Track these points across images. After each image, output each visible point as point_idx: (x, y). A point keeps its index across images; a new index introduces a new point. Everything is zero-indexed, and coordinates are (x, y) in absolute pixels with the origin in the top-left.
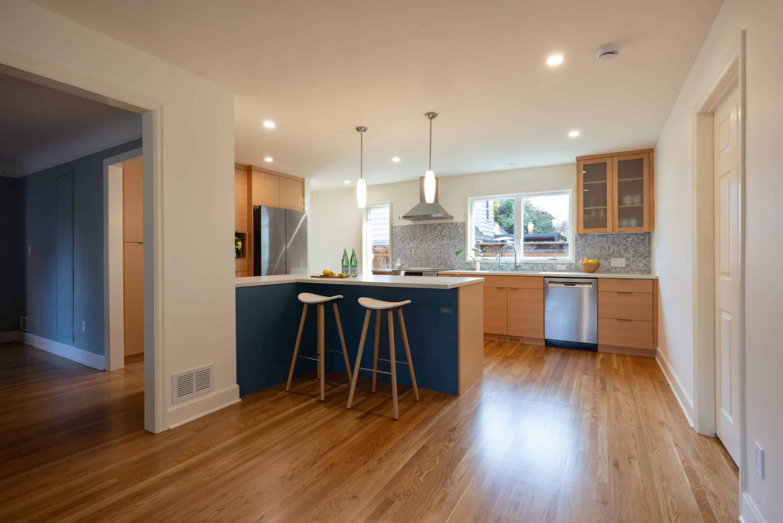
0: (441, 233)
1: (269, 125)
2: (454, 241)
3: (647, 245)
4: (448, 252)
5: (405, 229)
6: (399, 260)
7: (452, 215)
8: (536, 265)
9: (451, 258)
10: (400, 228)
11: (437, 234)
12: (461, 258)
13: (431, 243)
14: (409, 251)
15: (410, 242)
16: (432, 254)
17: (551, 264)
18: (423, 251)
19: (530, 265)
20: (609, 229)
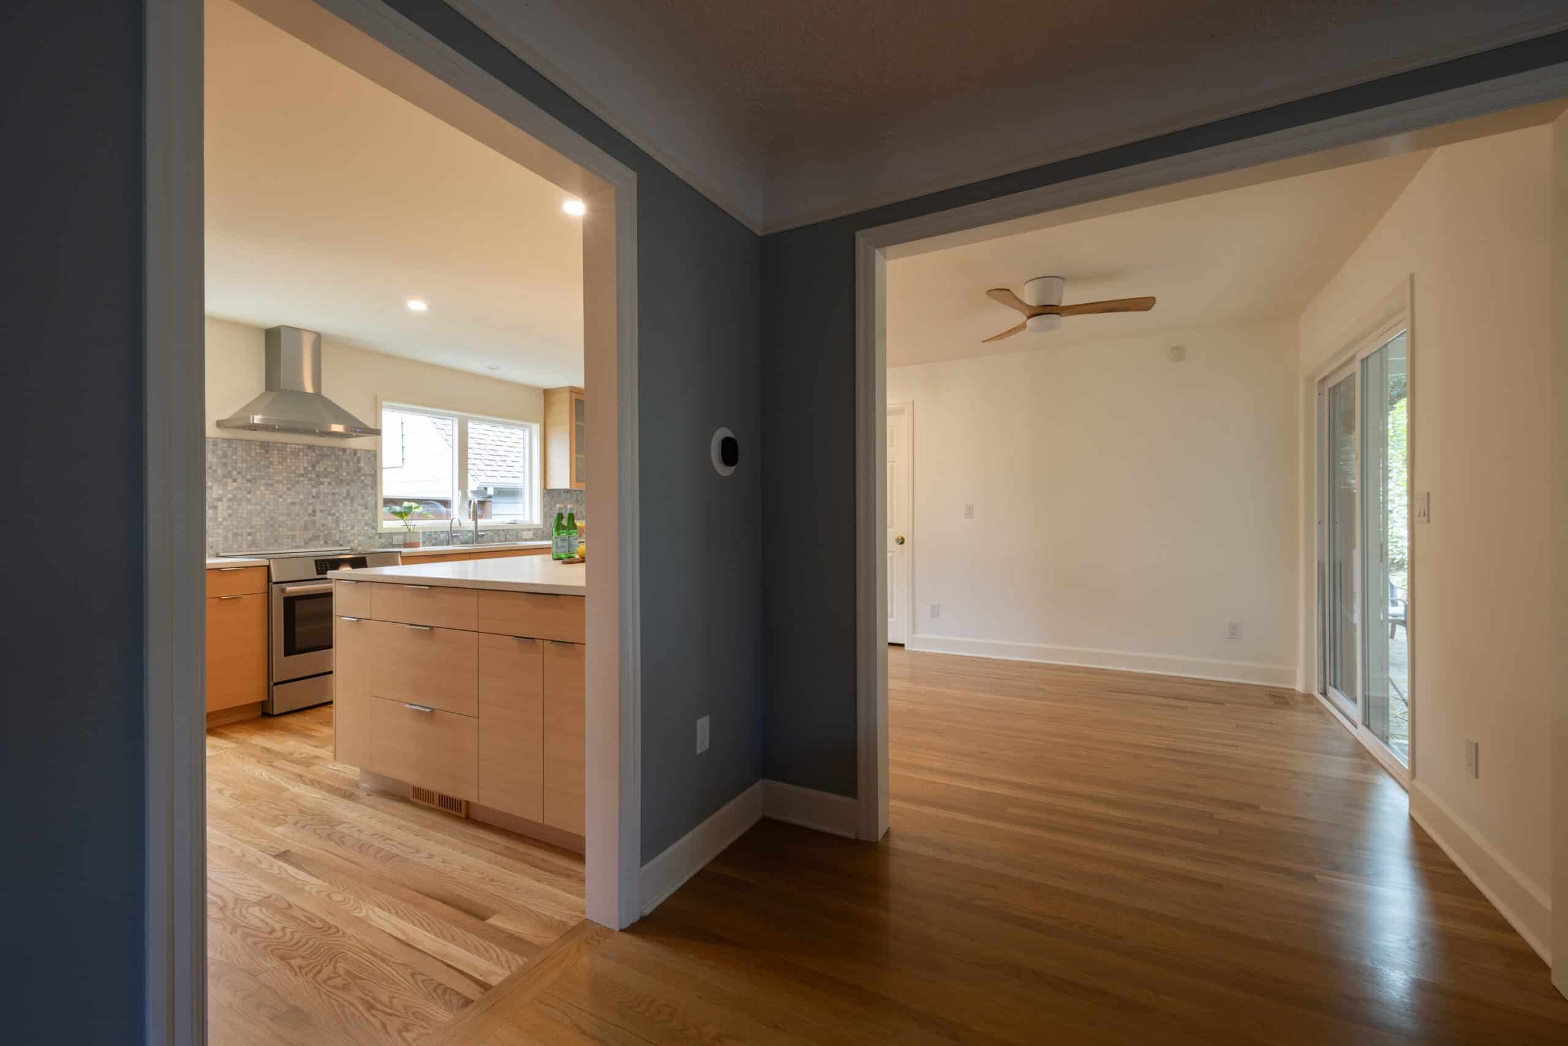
0: (314, 467)
4: (333, 511)
8: (496, 533)
9: (341, 525)
12: (367, 524)
18: (259, 507)
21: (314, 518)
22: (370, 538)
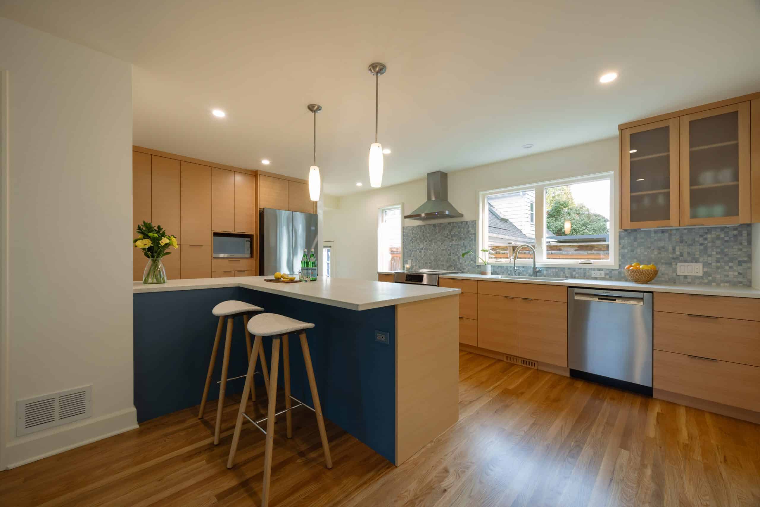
0: (450, 233)
1: (219, 113)
2: (464, 241)
3: (745, 243)
4: (457, 254)
5: (415, 229)
6: (410, 261)
7: (462, 213)
8: (562, 270)
9: (460, 260)
10: (410, 229)
11: (446, 234)
12: (472, 260)
13: (441, 244)
14: (419, 252)
15: (420, 243)
16: (441, 255)
17: (583, 269)
18: (432, 252)
19: (554, 270)
20: (674, 221)
21: (450, 256)
22: (473, 268)
